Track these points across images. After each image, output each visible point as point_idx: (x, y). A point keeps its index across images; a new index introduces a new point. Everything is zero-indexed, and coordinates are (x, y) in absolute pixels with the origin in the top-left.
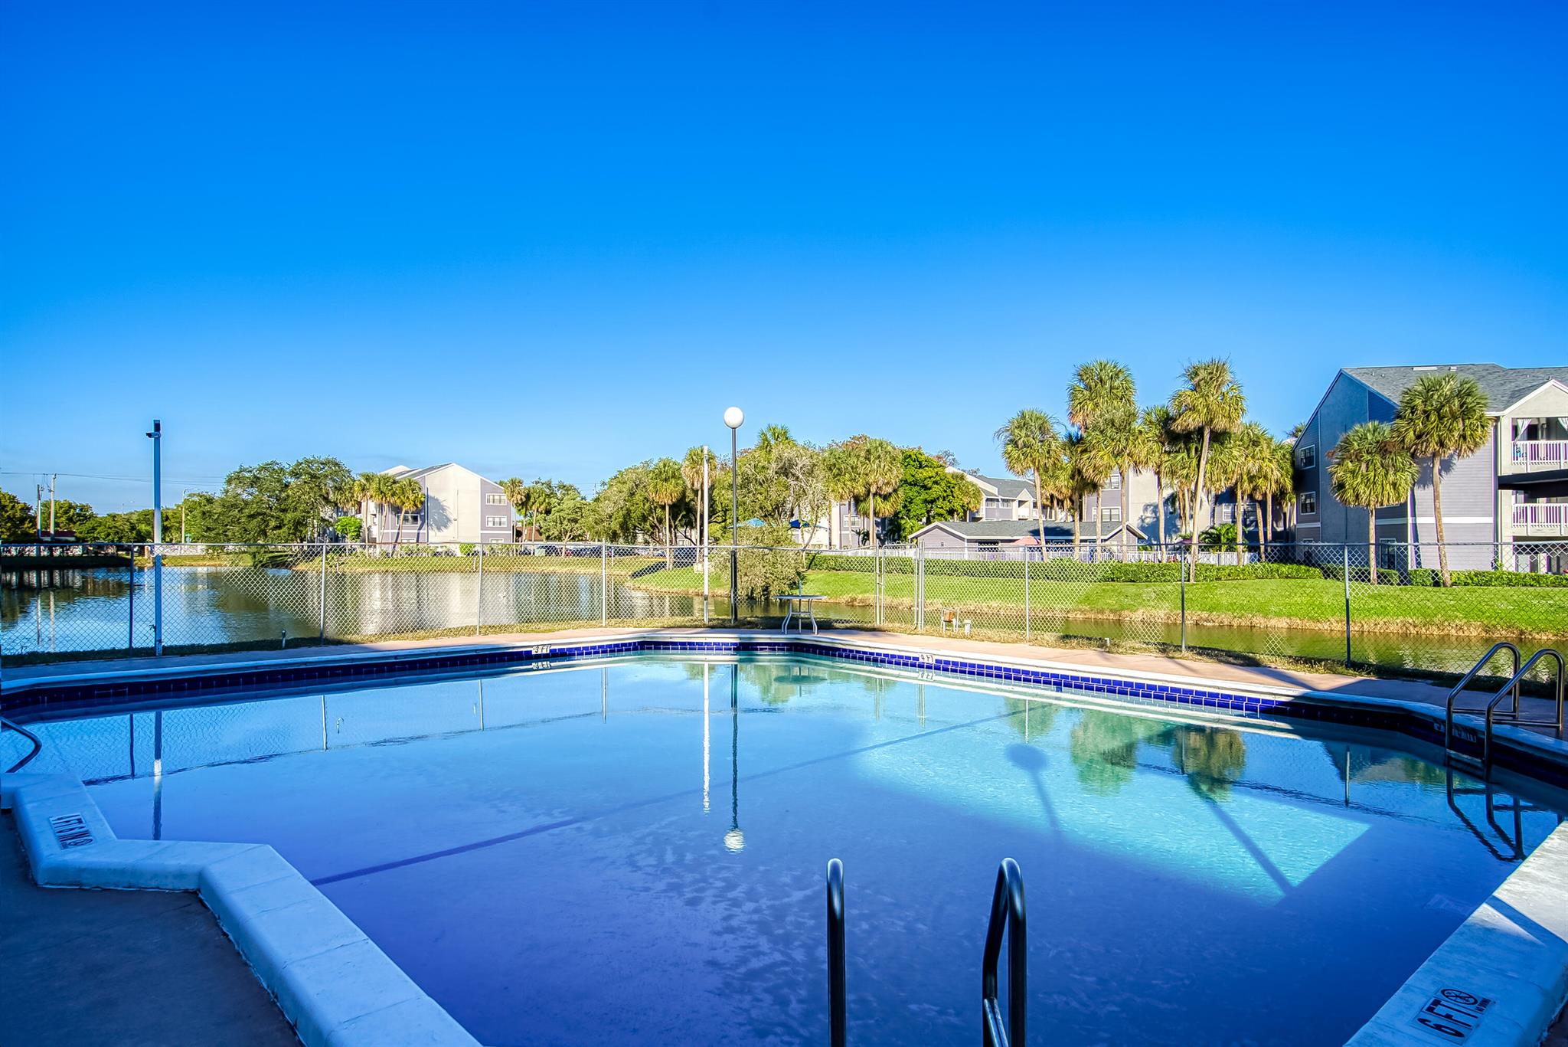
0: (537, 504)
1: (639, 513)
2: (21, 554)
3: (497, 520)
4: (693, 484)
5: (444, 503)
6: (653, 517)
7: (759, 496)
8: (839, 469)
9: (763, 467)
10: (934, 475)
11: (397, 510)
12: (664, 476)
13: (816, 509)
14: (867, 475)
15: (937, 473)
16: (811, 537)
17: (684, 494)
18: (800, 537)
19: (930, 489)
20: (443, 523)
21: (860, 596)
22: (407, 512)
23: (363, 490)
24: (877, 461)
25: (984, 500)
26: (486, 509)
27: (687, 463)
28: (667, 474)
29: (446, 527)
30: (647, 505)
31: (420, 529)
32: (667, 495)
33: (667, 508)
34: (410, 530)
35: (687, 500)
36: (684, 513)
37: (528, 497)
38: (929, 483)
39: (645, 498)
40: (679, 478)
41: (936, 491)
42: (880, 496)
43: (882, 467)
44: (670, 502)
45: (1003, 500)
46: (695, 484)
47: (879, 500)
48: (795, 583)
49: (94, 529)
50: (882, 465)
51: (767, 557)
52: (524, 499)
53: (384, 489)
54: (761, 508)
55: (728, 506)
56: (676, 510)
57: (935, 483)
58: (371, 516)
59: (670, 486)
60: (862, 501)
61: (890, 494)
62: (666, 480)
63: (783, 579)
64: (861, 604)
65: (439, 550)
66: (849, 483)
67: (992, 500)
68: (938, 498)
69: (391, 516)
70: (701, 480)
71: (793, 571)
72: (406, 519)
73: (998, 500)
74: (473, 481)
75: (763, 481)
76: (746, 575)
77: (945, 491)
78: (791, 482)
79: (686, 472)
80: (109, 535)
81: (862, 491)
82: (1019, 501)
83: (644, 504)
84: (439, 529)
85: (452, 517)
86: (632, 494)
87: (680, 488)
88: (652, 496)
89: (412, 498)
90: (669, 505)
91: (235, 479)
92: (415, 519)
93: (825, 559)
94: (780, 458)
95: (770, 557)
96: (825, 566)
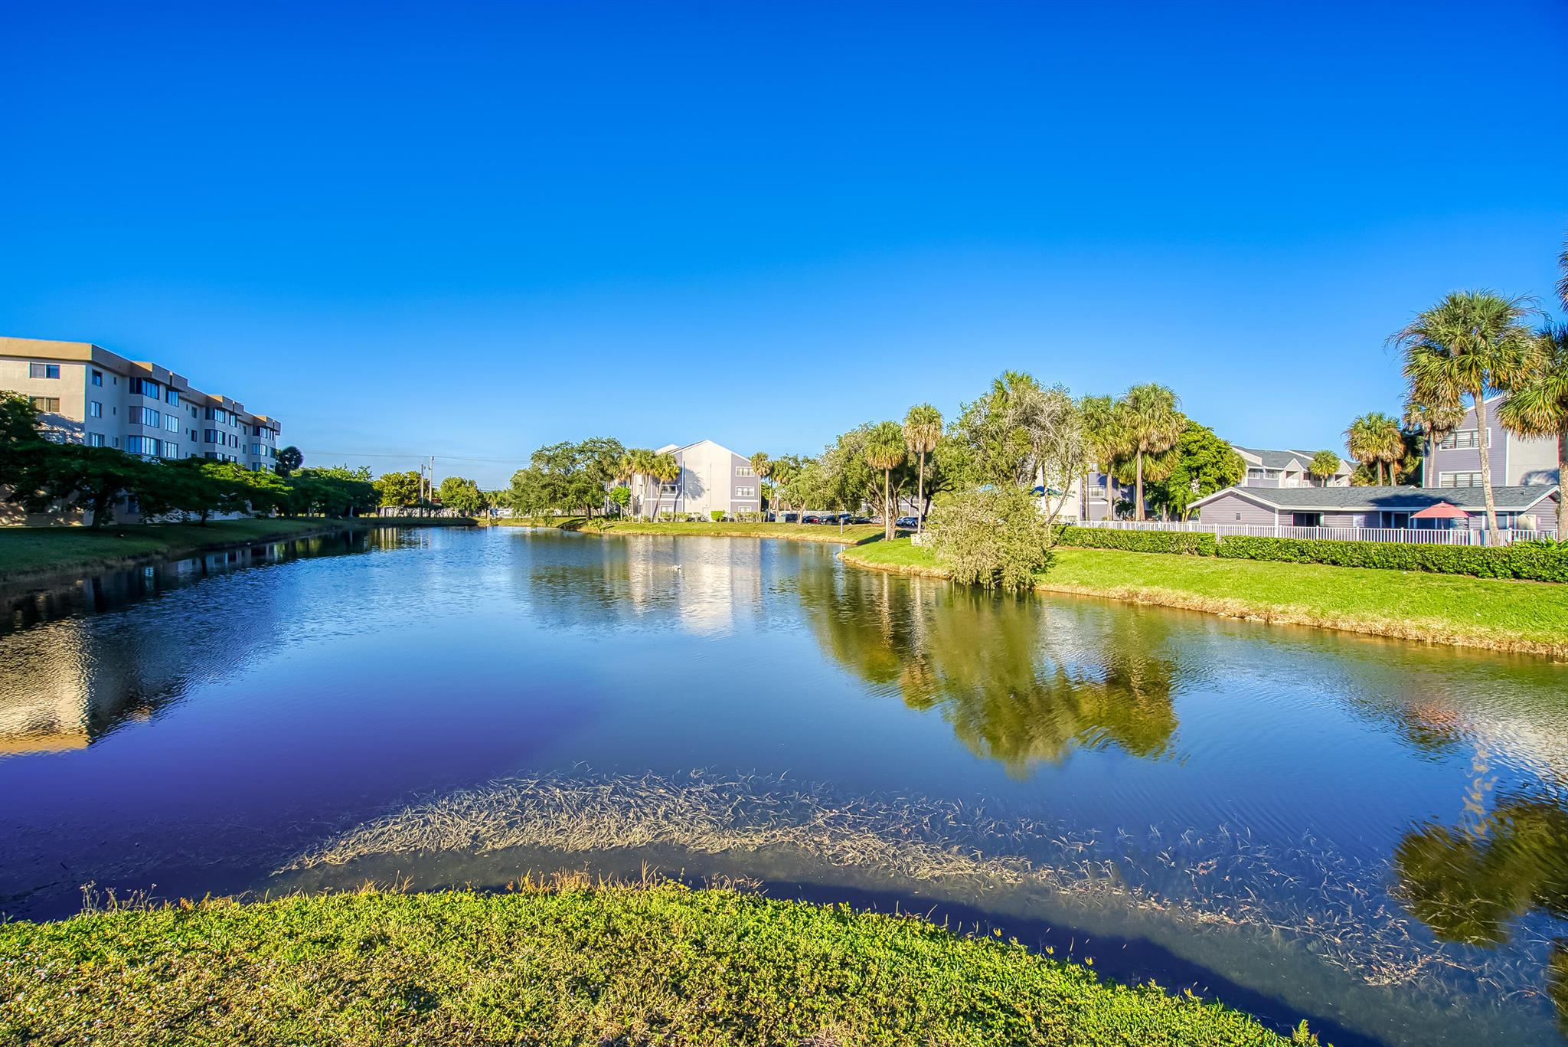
0: (781, 476)
1: (856, 479)
2: (410, 516)
3: (746, 490)
4: (915, 447)
5: (699, 475)
6: (873, 484)
7: (991, 453)
8: (1098, 420)
9: (997, 416)
10: (1201, 438)
11: (656, 481)
12: (883, 438)
13: (1069, 467)
14: (1135, 428)
15: (1204, 437)
16: (1061, 504)
17: (905, 457)
18: (1045, 507)
19: (1194, 455)
20: (698, 492)
21: (1145, 590)
22: (664, 483)
23: (629, 463)
24: (1150, 411)
25: (1247, 471)
26: (736, 481)
27: (908, 422)
28: (887, 436)
29: (700, 496)
30: (866, 470)
31: (677, 498)
32: (886, 458)
33: (887, 473)
34: (669, 497)
35: (909, 465)
36: (907, 479)
37: (772, 469)
38: (1194, 448)
39: (864, 463)
40: (900, 441)
41: (1202, 457)
42: (1151, 454)
43: (1157, 417)
44: (890, 467)
45: (1268, 471)
46: (918, 445)
47: (1149, 460)
48: (1039, 566)
49: (453, 497)
50: (1157, 414)
51: (1000, 529)
52: (769, 472)
53: (644, 461)
54: (994, 468)
55: (950, 465)
56: (897, 476)
57: (1203, 447)
58: (639, 486)
59: (891, 449)
60: (1126, 462)
61: (1165, 452)
62: (886, 443)
63: (1023, 560)
64: (1145, 602)
65: (693, 516)
66: (1111, 438)
67: (1254, 470)
68: (1206, 465)
69: (652, 486)
70: (924, 441)
71: (1038, 549)
72: (665, 489)
73: (1261, 471)
74: (724, 455)
75: (997, 433)
76: (969, 553)
77: (1215, 457)
78: (1035, 433)
79: (908, 433)
80: (462, 501)
81: (1126, 447)
82: (1288, 472)
83: (862, 470)
84: (693, 497)
85: (705, 488)
86: (850, 459)
87: (901, 452)
88: (870, 461)
89: (667, 470)
90: (889, 470)
91: (537, 457)
92: (673, 489)
93: (1079, 532)
94: (1019, 403)
95: (1004, 529)
96: (1078, 541)
